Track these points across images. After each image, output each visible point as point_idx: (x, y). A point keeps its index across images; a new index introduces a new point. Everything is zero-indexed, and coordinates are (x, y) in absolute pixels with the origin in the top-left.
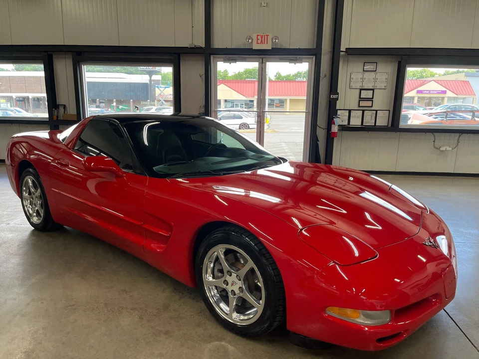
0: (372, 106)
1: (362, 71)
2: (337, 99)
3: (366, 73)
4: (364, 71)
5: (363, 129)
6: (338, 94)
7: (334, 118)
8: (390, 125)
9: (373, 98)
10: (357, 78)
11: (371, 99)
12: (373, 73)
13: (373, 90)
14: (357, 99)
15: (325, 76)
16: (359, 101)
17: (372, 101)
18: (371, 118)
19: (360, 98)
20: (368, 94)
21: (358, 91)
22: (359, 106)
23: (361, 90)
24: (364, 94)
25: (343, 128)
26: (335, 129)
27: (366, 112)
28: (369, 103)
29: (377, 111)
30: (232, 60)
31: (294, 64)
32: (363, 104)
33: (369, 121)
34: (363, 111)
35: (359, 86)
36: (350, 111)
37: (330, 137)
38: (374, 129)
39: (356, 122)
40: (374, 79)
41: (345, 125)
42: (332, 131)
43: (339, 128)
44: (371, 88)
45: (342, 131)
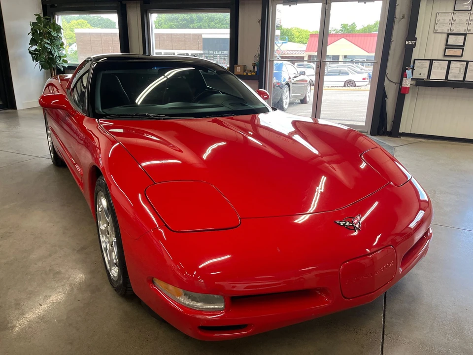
0: (462, 56)
1: (451, 9)
2: (414, 46)
3: (457, 13)
4: (454, 10)
5: (446, 84)
6: (416, 39)
7: (407, 69)
9: (464, 45)
10: (444, 20)
11: (461, 47)
12: (467, 13)
13: (465, 35)
14: (443, 46)
15: (403, 17)
16: (446, 49)
17: (463, 49)
18: (460, 71)
19: (447, 45)
20: (459, 40)
21: (445, 36)
22: (445, 56)
23: (449, 34)
24: (452, 40)
25: (420, 83)
26: (407, 83)
27: (453, 64)
28: (458, 52)
29: (468, 62)
30: (292, 2)
32: (449, 52)
33: (456, 74)
34: (450, 62)
35: (446, 30)
36: (431, 61)
37: (402, 94)
38: (462, 85)
39: (438, 74)
40: (467, 20)
41: (423, 79)
42: (403, 86)
43: (414, 82)
44: (462, 32)
45: (418, 87)
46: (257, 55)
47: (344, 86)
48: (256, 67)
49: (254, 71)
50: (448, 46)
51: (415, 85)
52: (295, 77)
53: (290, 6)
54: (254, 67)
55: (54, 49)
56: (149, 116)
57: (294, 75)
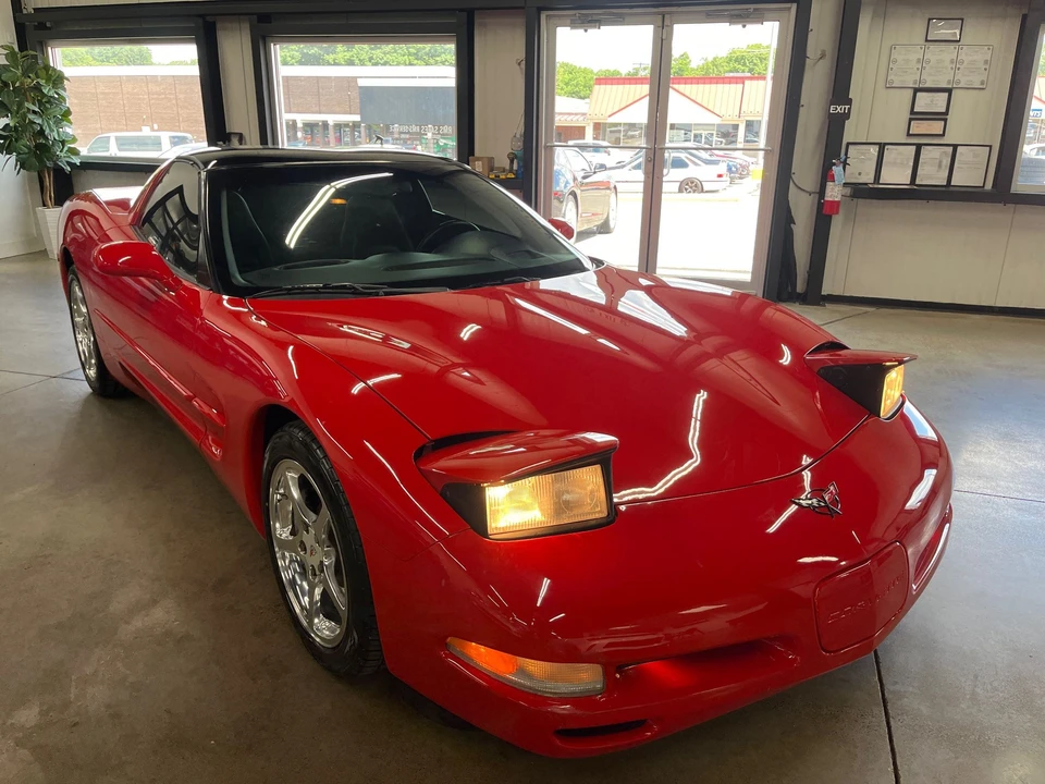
0: (943, 135)
1: (923, 42)
2: (847, 116)
3: (933, 47)
4: (927, 41)
5: (915, 193)
6: (849, 102)
7: (834, 164)
8: (989, 186)
9: (947, 113)
10: (907, 61)
11: (942, 117)
12: (951, 47)
13: (949, 91)
14: (906, 115)
15: (823, 56)
16: (911, 120)
17: (945, 120)
18: (940, 166)
19: (912, 112)
20: (937, 103)
21: (911, 92)
22: (909, 135)
23: (916, 90)
24: (924, 103)
25: (859, 192)
26: (834, 192)
27: (925, 151)
28: (937, 127)
29: (955, 147)
30: (590, 22)
31: (740, 26)
32: (918, 127)
33: (931, 175)
34: (919, 147)
35: (910, 81)
36: (882, 147)
37: (824, 215)
38: (946, 194)
39: (896, 174)
40: (952, 62)
41: (866, 184)
42: (826, 199)
43: (848, 191)
44: (944, 86)
45: (855, 200)
46: (518, 136)
47: (680, 191)
48: (515, 161)
49: (511, 171)
50: (915, 116)
51: (851, 196)
52: (584, 178)
53: (586, 31)
54: (512, 162)
55: (49, 124)
56: (354, 288)
57: (582, 174)
